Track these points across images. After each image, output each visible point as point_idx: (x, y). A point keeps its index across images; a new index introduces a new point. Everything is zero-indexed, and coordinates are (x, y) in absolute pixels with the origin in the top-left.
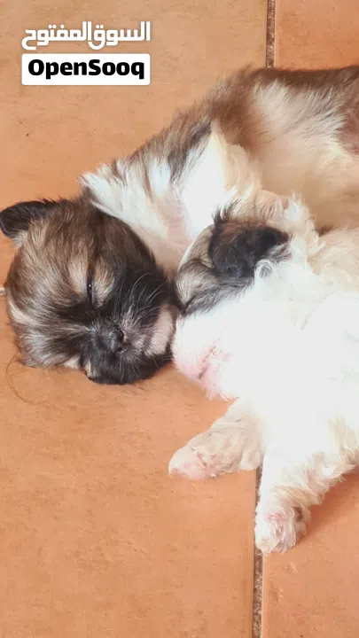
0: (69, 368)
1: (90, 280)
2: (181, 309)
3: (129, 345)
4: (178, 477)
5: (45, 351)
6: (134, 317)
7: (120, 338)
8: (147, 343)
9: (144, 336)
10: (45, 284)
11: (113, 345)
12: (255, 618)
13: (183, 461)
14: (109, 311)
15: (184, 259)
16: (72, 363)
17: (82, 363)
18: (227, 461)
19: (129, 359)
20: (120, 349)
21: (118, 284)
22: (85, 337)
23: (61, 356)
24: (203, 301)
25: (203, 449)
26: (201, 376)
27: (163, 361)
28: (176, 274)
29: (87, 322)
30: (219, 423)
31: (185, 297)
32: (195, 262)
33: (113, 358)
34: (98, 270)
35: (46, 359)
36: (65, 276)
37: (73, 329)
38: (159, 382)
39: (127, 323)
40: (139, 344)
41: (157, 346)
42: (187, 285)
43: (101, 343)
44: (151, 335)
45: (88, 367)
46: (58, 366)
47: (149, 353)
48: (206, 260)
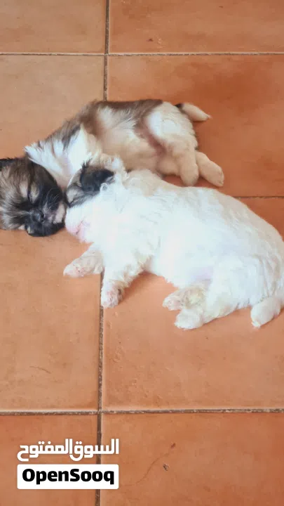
0: (21, 230)
1: (29, 192)
2: (68, 205)
3: (46, 219)
4: (68, 277)
5: (10, 223)
6: (48, 206)
7: (42, 216)
8: (54, 218)
9: (52, 216)
10: (10, 194)
11: (39, 219)
12: (100, 335)
13: (70, 270)
14: (37, 205)
15: (69, 184)
16: (22, 227)
17: (26, 228)
18: (88, 270)
19: (47, 225)
20: (42, 221)
21: (41, 193)
22: (27, 217)
23: (17, 225)
24: (78, 201)
25: (78, 265)
26: (77, 233)
27: (61, 226)
28: (66, 190)
29: (28, 210)
30: (86, 254)
31: (70, 200)
32: (74, 185)
33: (40, 225)
34: (32, 188)
35: (11, 226)
36: (18, 190)
37: (22, 213)
38: (59, 236)
39: (45, 210)
40: (50, 218)
41: (58, 219)
42: (71, 195)
43: (34, 219)
44: (55, 214)
45: (29, 229)
46: (16, 229)
47: (55, 222)
48: (79, 184)
